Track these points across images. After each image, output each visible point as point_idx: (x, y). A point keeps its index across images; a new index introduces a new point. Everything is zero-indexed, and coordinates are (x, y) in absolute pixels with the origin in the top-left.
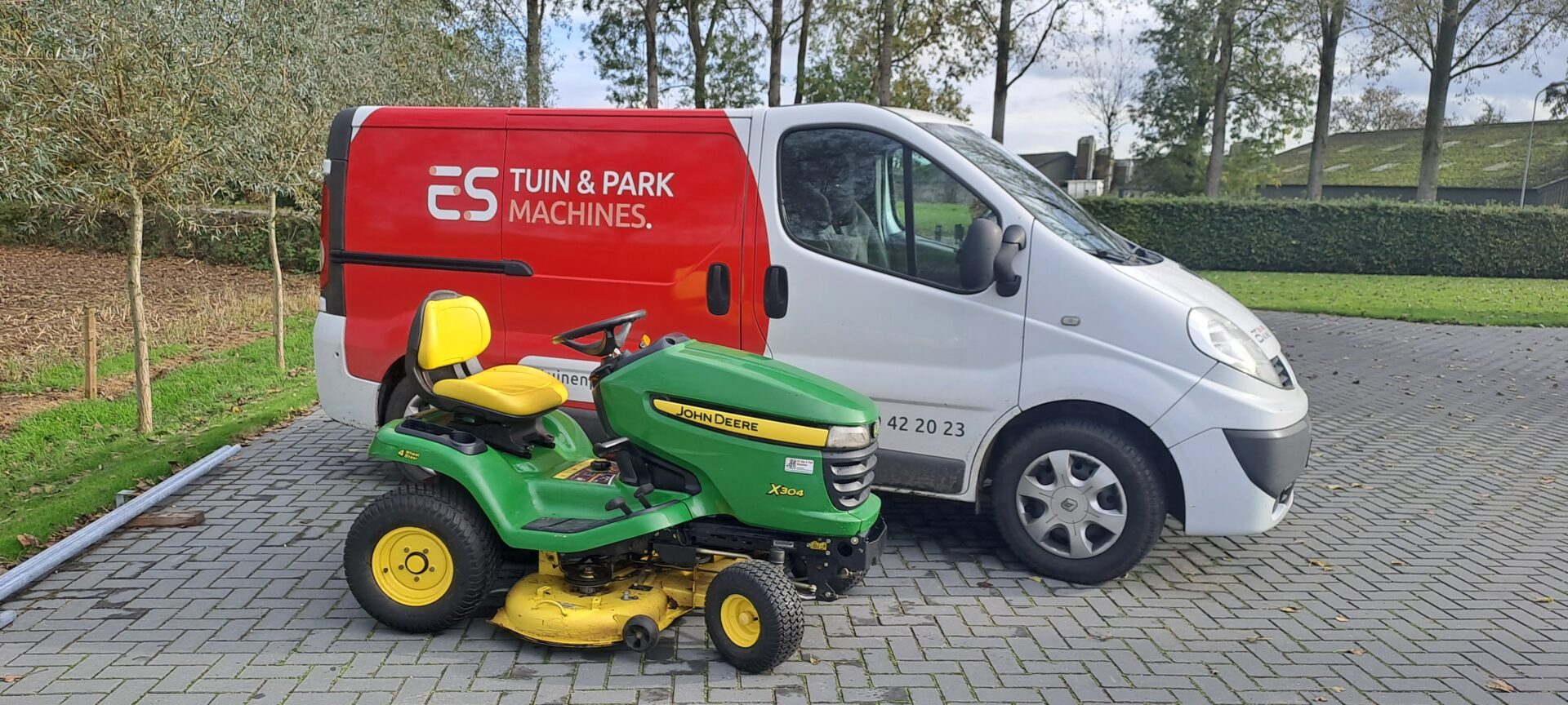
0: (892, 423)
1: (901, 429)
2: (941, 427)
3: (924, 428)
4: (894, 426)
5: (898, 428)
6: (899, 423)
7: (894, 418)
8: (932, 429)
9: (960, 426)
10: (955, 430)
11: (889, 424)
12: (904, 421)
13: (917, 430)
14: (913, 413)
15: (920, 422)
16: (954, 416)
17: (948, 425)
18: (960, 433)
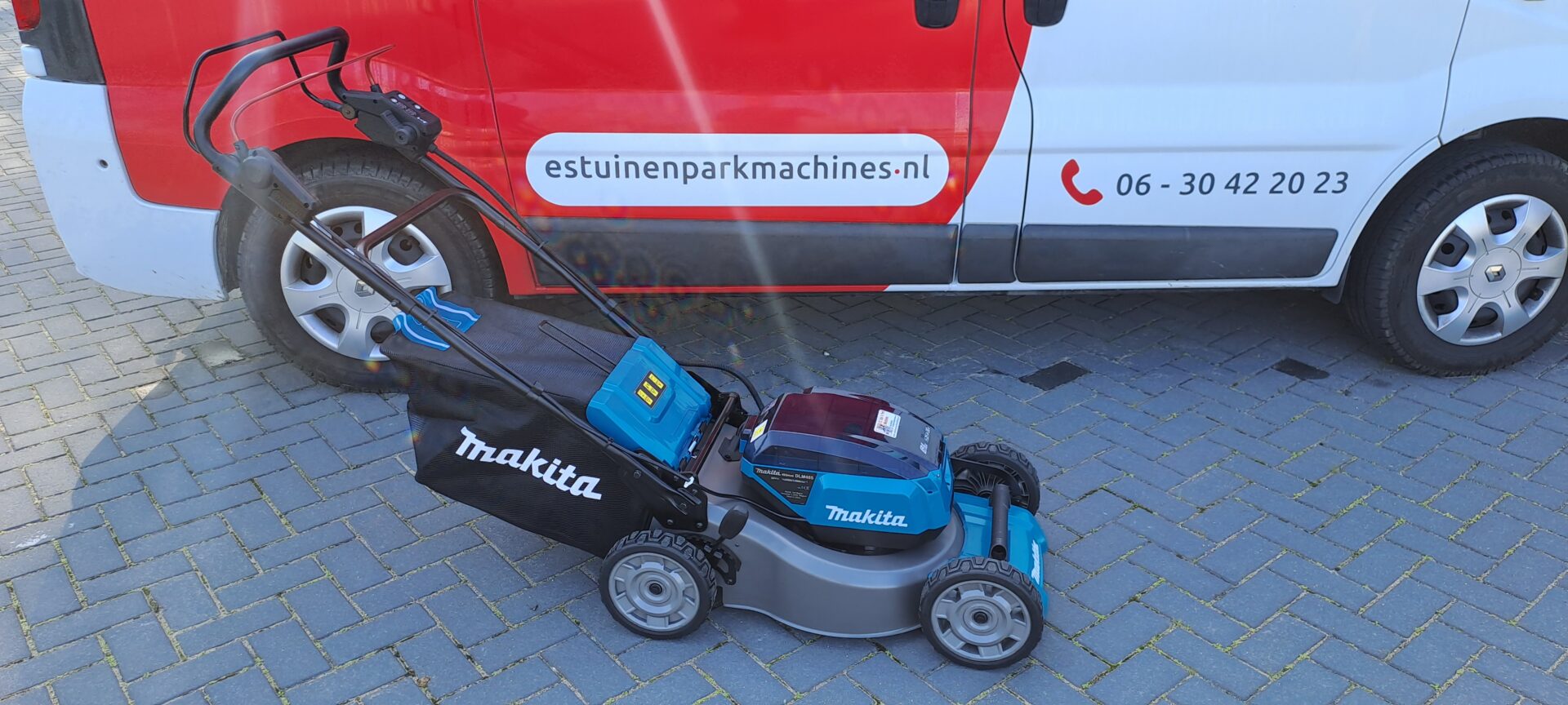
0: (1233, 184)
1: (1246, 192)
2: (1312, 181)
3: (1284, 186)
4: (1236, 188)
5: (1240, 191)
6: (1244, 182)
7: (1237, 176)
8: (1295, 187)
9: (1342, 177)
10: (1333, 184)
11: (1227, 187)
12: (1253, 178)
13: (1272, 191)
14: (1267, 165)
15: (1279, 178)
16: (1334, 163)
17: (1324, 177)
18: (1341, 187)
